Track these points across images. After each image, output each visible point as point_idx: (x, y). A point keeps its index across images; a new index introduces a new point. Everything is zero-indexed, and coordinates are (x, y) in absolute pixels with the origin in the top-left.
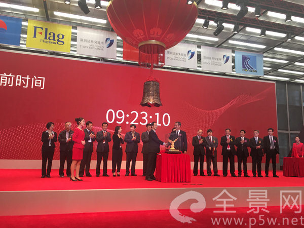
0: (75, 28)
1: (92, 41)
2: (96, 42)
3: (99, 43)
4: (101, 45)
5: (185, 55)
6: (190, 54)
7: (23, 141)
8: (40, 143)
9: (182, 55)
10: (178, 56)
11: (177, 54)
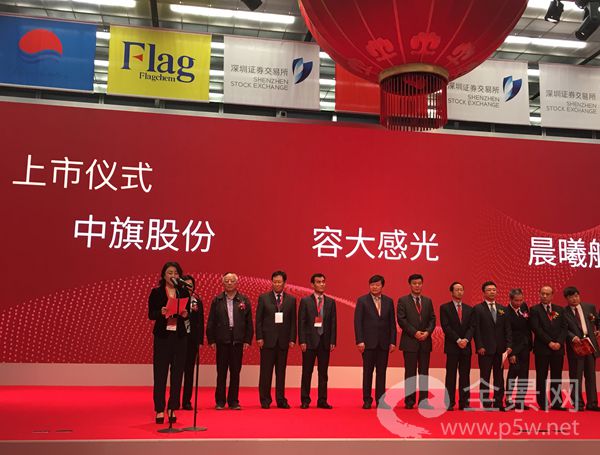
0: (218, 38)
1: (260, 70)
2: (269, 71)
3: (277, 72)
5: (496, 89)
6: (510, 86)
7: (105, 318)
9: (488, 89)
10: (476, 93)
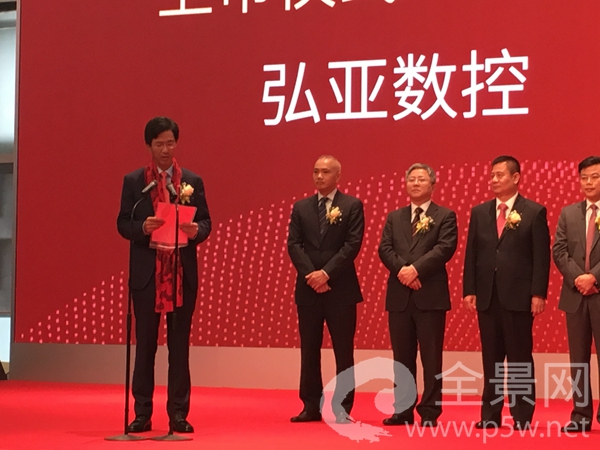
8: (374, 271)
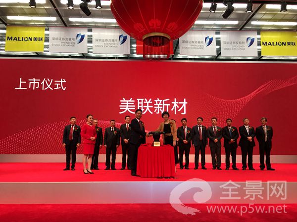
2: (110, 40)
4: (115, 42)
6: (208, 40)
7: (49, 138)
9: (199, 42)
10: (194, 44)
11: (193, 42)
